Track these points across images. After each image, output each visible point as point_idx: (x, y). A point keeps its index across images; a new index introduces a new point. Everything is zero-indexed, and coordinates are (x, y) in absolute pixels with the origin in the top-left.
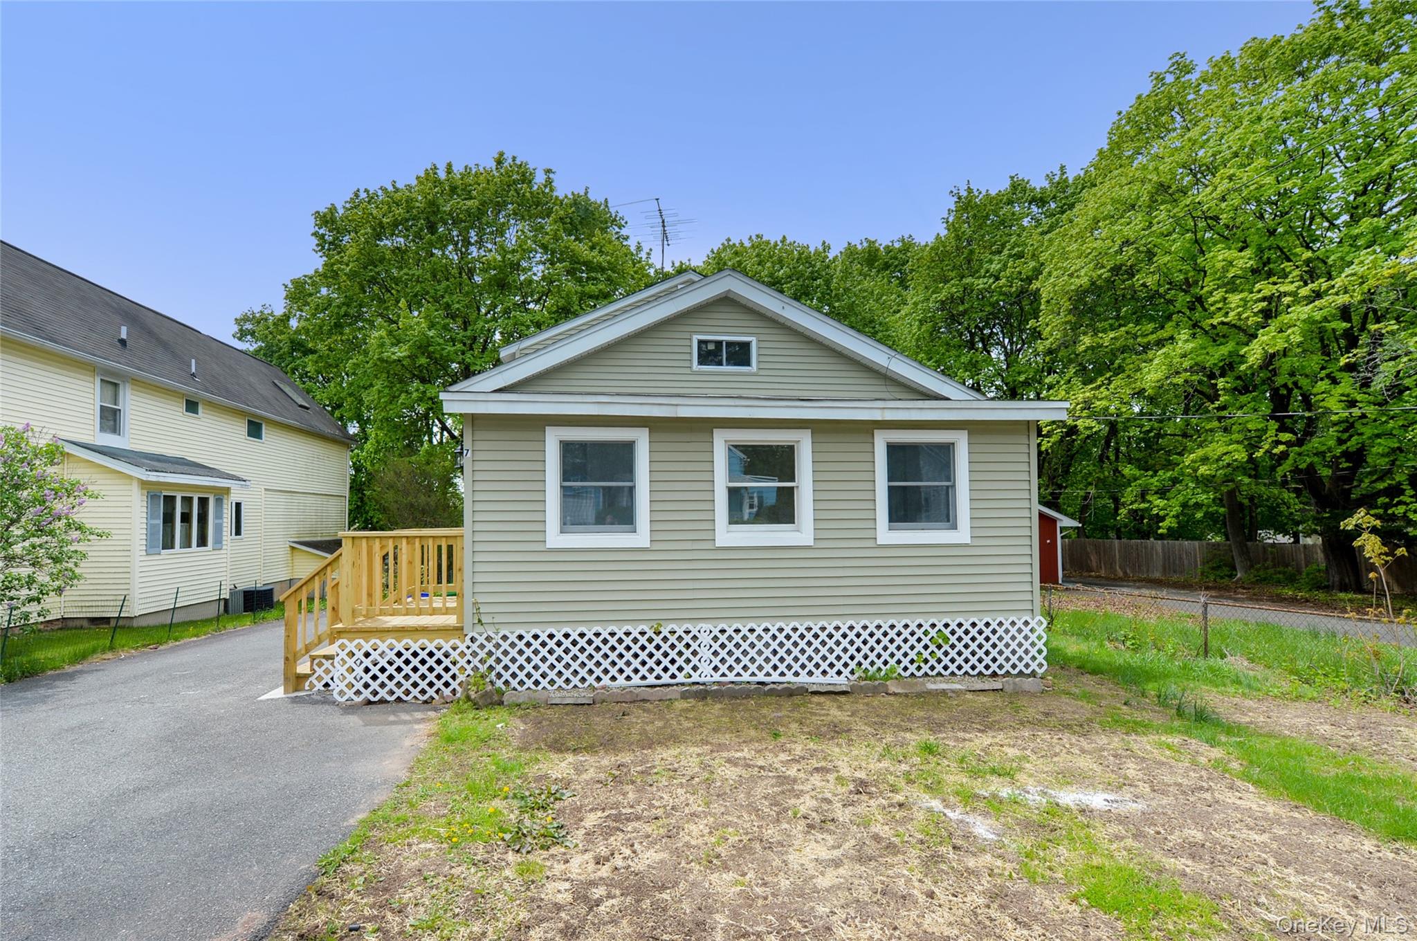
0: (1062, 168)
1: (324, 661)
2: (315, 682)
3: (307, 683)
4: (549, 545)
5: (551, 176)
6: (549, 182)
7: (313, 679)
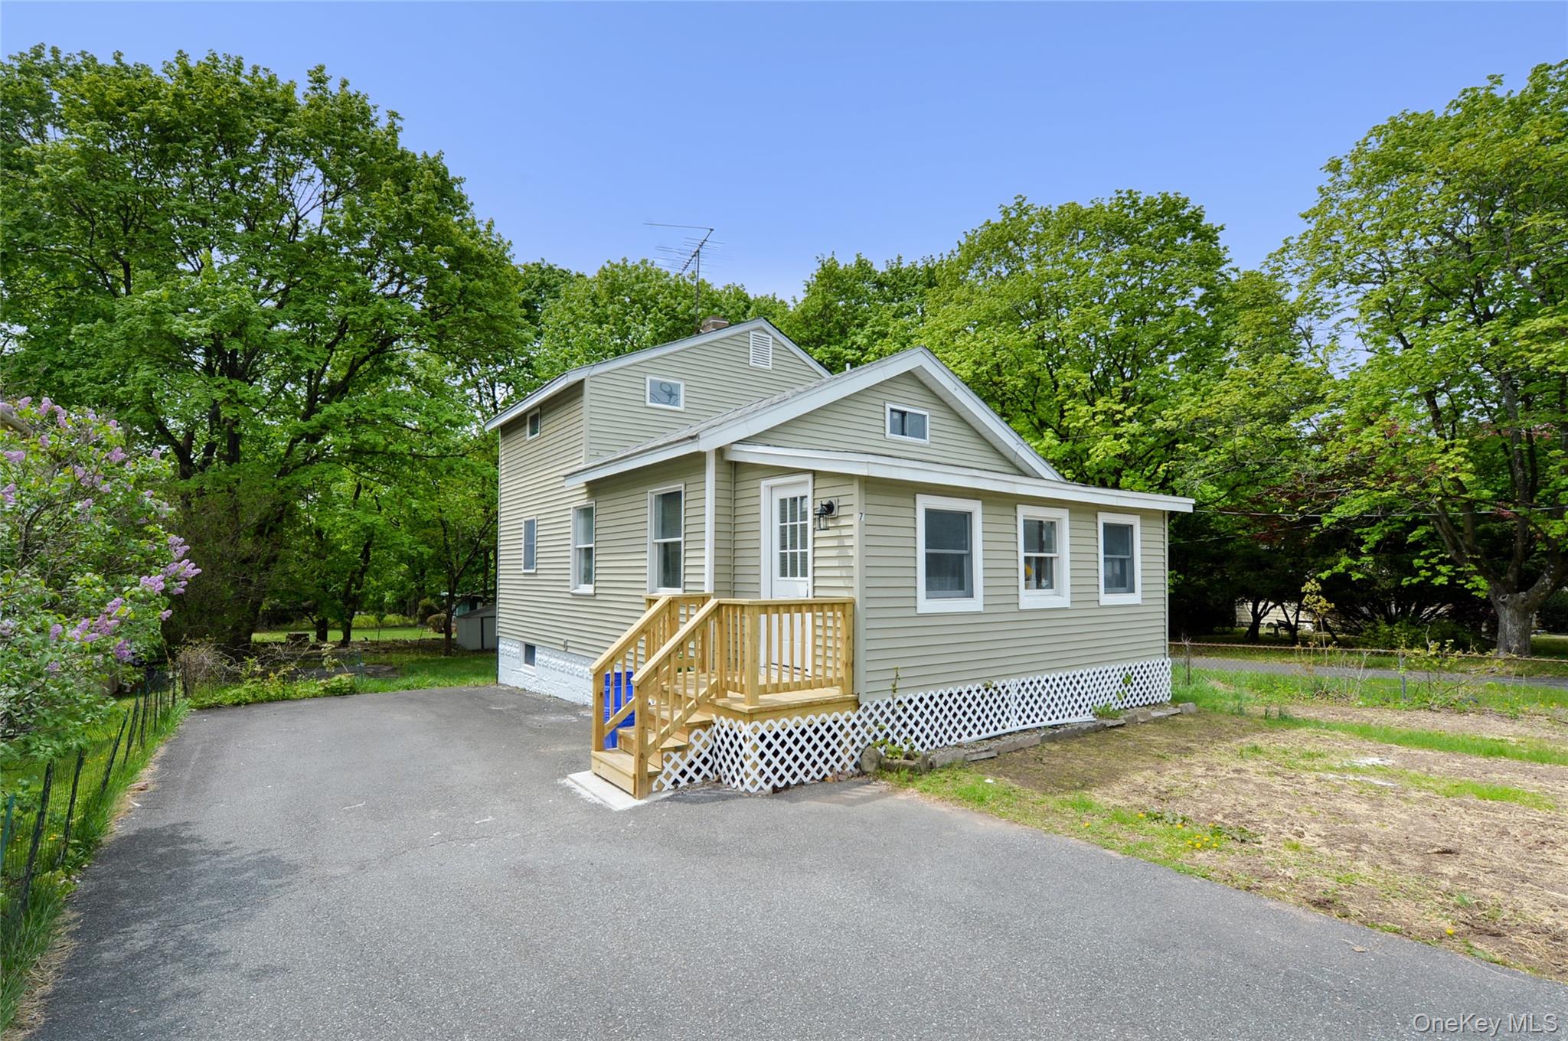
0: (899, 258)
1: (672, 754)
2: (664, 781)
3: (655, 783)
4: (919, 611)
5: (398, 122)
6: (393, 131)
7: (661, 777)
